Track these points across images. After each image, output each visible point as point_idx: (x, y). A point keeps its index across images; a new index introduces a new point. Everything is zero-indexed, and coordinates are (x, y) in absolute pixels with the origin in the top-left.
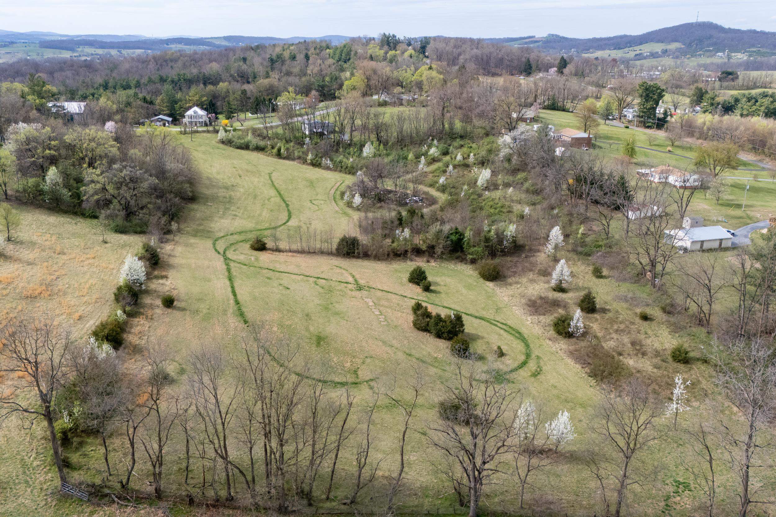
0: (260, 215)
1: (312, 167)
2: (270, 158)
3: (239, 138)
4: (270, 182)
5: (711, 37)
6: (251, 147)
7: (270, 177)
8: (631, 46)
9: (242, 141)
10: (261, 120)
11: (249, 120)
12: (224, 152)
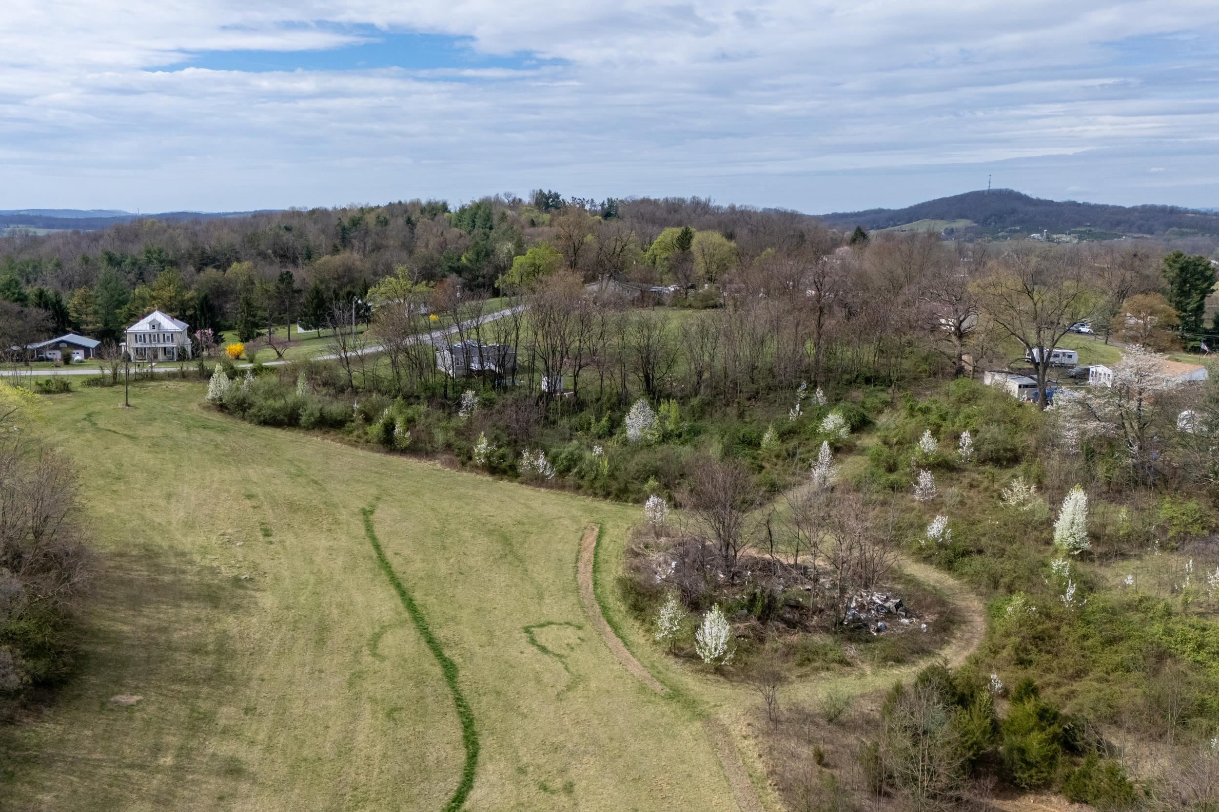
0: (344, 749)
1: (487, 478)
2: (360, 452)
3: (270, 394)
4: (369, 548)
5: (1013, 212)
6: (303, 419)
7: (369, 528)
8: (896, 225)
9: (279, 404)
10: (333, 343)
11: (299, 341)
12: (219, 438)
